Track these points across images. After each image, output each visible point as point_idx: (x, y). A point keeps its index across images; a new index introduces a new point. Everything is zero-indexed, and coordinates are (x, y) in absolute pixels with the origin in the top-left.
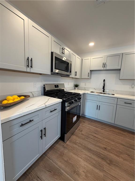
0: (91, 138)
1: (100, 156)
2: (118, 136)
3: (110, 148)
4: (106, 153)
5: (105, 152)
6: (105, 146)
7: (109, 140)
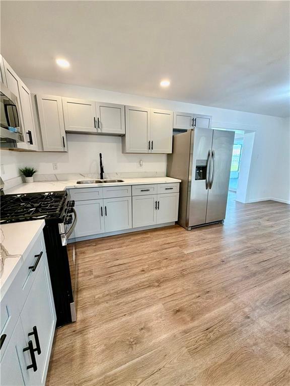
0: (115, 271)
1: (145, 285)
2: (145, 243)
3: (147, 266)
4: (147, 277)
5: (146, 275)
6: (141, 268)
7: (139, 255)
